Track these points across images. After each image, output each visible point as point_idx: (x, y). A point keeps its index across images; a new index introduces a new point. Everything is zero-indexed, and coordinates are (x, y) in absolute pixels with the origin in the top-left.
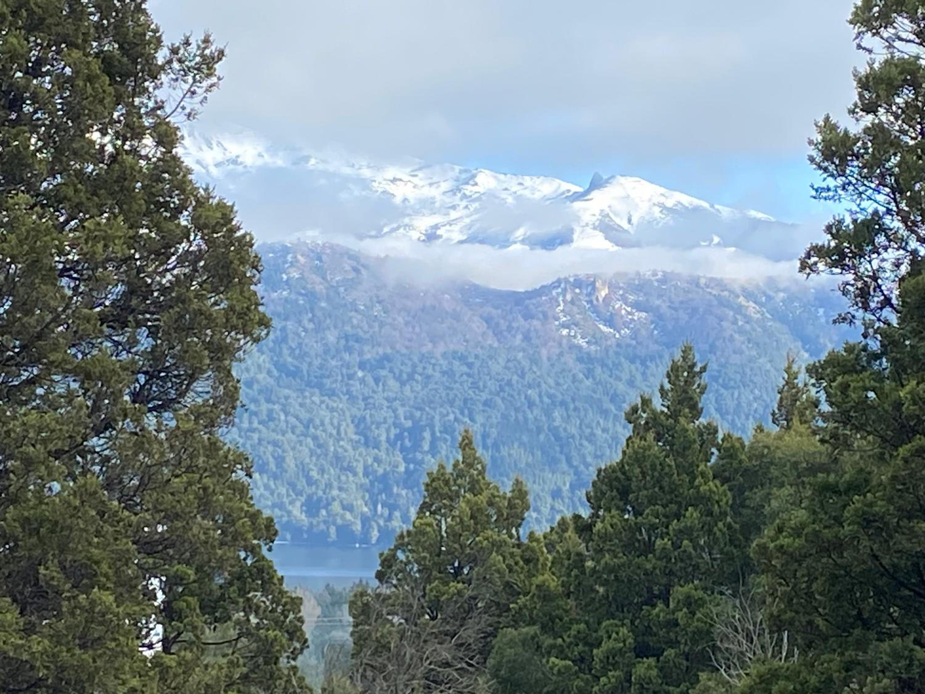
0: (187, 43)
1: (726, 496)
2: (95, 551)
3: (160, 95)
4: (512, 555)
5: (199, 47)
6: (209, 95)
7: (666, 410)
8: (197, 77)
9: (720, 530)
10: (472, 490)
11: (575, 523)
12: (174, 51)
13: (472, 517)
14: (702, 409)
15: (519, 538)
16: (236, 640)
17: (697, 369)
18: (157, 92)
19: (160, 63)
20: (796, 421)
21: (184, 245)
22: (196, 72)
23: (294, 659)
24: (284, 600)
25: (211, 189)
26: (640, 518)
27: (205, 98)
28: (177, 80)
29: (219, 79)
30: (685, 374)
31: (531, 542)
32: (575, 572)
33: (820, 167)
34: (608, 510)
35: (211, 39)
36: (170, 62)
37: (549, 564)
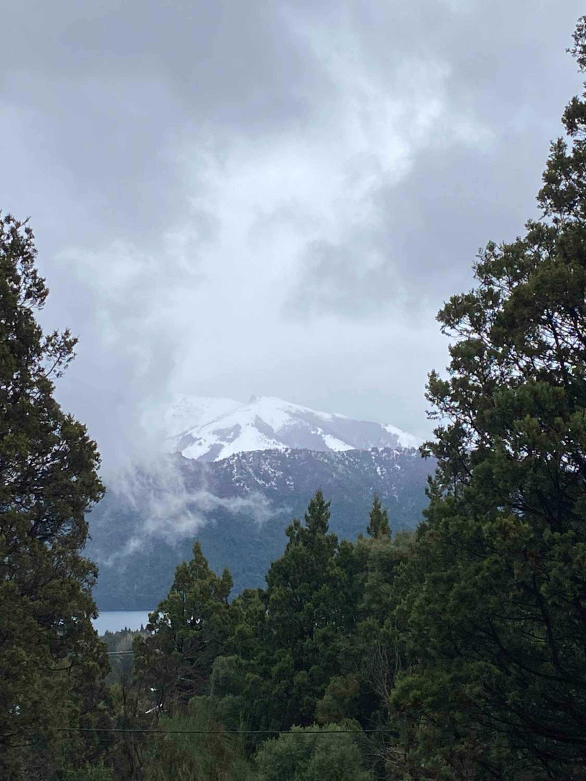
0: (56, 335)
1: (344, 576)
2: (13, 624)
3: (42, 364)
4: (224, 613)
5: (63, 338)
6: (69, 363)
7: (308, 528)
8: (63, 354)
9: (341, 597)
10: (200, 577)
11: (259, 594)
12: (49, 339)
13: (201, 592)
14: (328, 526)
15: (227, 603)
16: (70, 668)
17: (324, 505)
18: (40, 362)
19: (41, 346)
20: (380, 532)
21: (56, 447)
22: (61, 351)
23: (103, 678)
24: (97, 644)
25: (72, 416)
26: (296, 590)
27: (67, 365)
28: (51, 356)
29: (75, 354)
30: (318, 507)
31: (234, 606)
32: (259, 622)
33: (430, 400)
34: (278, 586)
35: (70, 332)
36: (47, 346)
37: (245, 617)
